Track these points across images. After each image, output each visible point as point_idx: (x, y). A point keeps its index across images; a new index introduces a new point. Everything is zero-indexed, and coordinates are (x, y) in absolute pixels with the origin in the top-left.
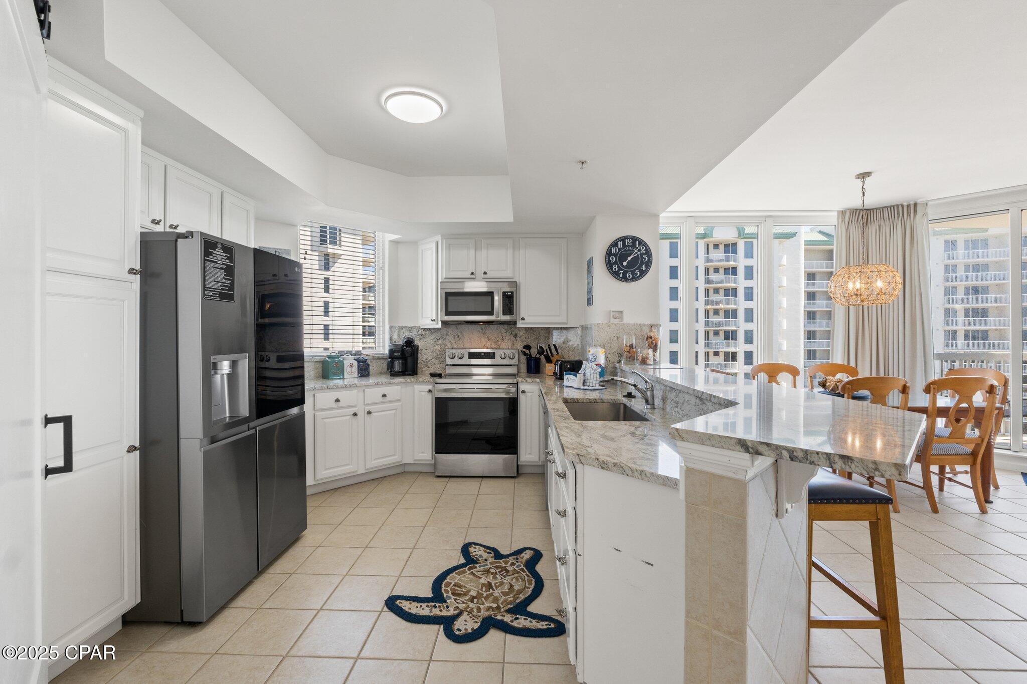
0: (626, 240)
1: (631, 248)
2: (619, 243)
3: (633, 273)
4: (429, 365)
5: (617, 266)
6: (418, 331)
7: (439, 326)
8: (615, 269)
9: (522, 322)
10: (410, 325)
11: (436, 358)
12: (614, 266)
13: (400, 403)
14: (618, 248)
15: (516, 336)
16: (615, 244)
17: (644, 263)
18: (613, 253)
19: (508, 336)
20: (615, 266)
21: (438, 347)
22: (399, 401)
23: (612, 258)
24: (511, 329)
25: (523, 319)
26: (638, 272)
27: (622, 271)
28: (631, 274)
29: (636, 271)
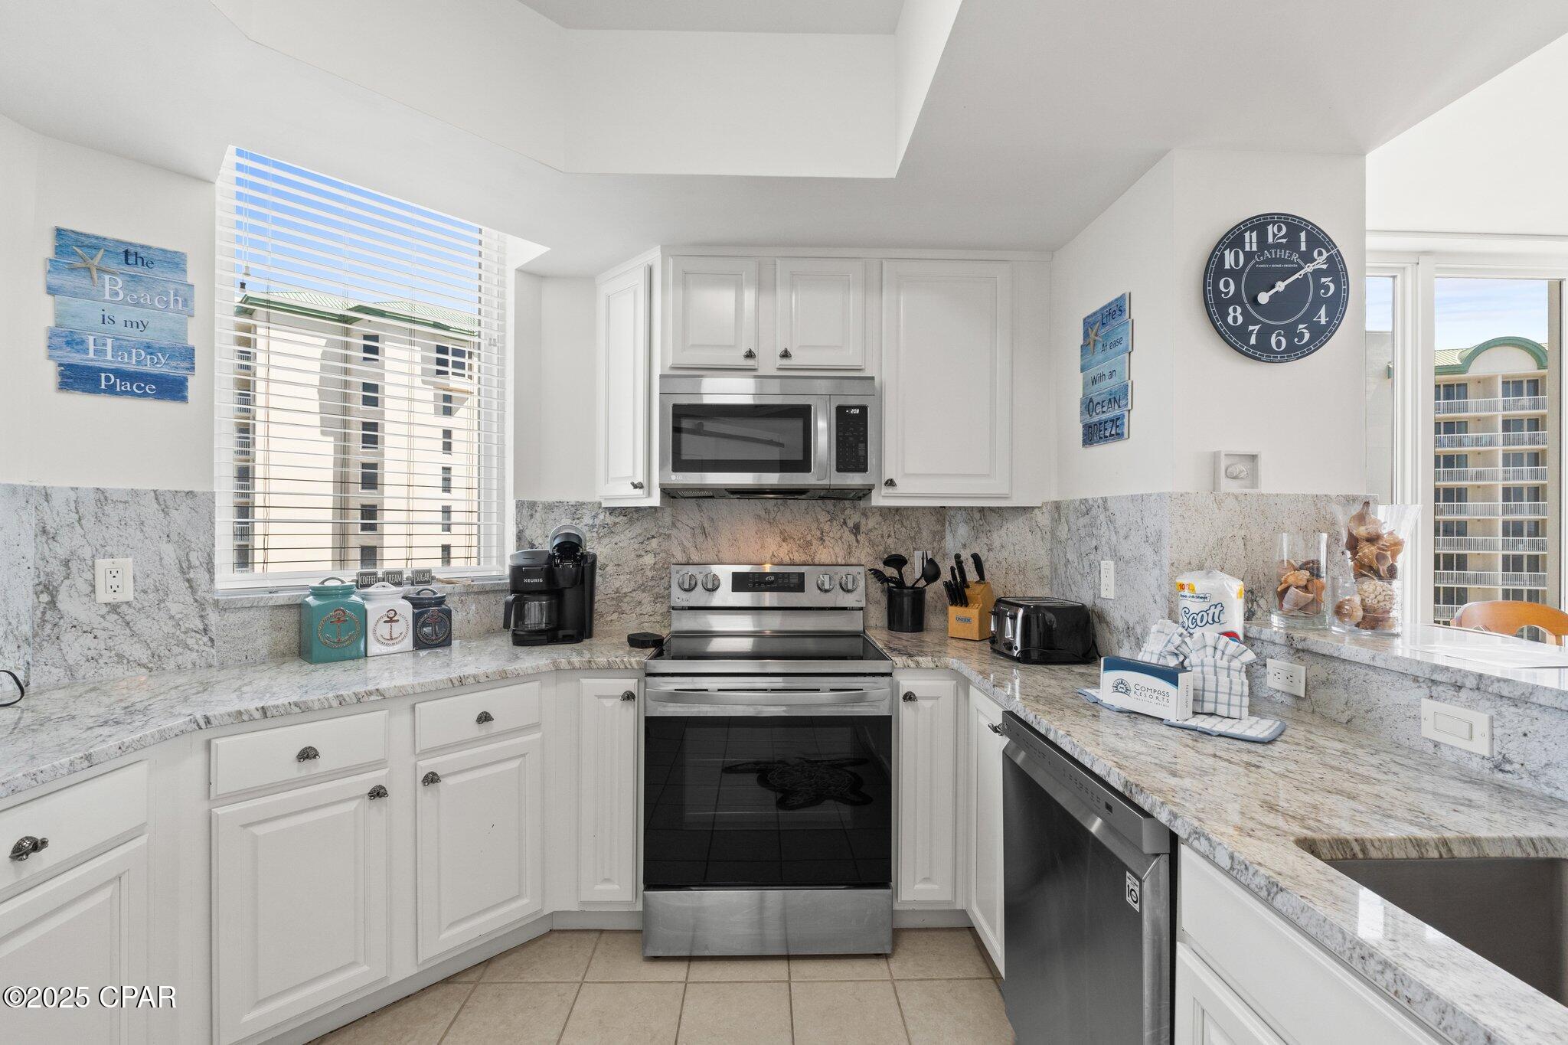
0: (1270, 228)
1: (1283, 254)
2: (1247, 235)
3: (1291, 332)
4: (625, 607)
5: (1239, 310)
6: (595, 517)
7: (655, 500)
8: (1235, 319)
9: (886, 491)
10: (573, 498)
11: (642, 588)
12: (1231, 310)
13: (538, 735)
14: (1245, 253)
15: (856, 529)
16: (1233, 239)
17: (1327, 301)
18: (1227, 266)
19: (834, 530)
20: (1235, 310)
21: (649, 560)
22: (535, 727)
23: (1227, 285)
24: (843, 510)
25: (890, 483)
26: (1304, 331)
27: (1257, 327)
28: (1282, 336)
29: (1301, 326)
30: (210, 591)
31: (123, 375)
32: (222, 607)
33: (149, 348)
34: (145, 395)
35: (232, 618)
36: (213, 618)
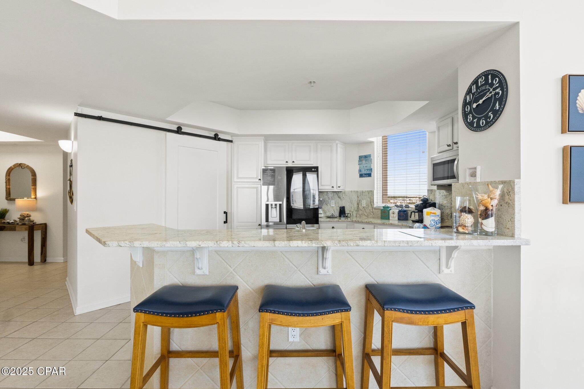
0: (479, 80)
1: (484, 88)
2: (473, 87)
3: (487, 117)
5: (471, 115)
8: (470, 119)
12: (469, 117)
14: (472, 94)
16: (469, 91)
17: (499, 99)
18: (468, 101)
23: (468, 108)
26: (491, 115)
27: (476, 120)
28: (484, 120)
29: (490, 113)
30: (373, 206)
31: (365, 174)
32: (375, 209)
33: (367, 170)
34: (367, 177)
35: (376, 211)
36: (374, 210)
